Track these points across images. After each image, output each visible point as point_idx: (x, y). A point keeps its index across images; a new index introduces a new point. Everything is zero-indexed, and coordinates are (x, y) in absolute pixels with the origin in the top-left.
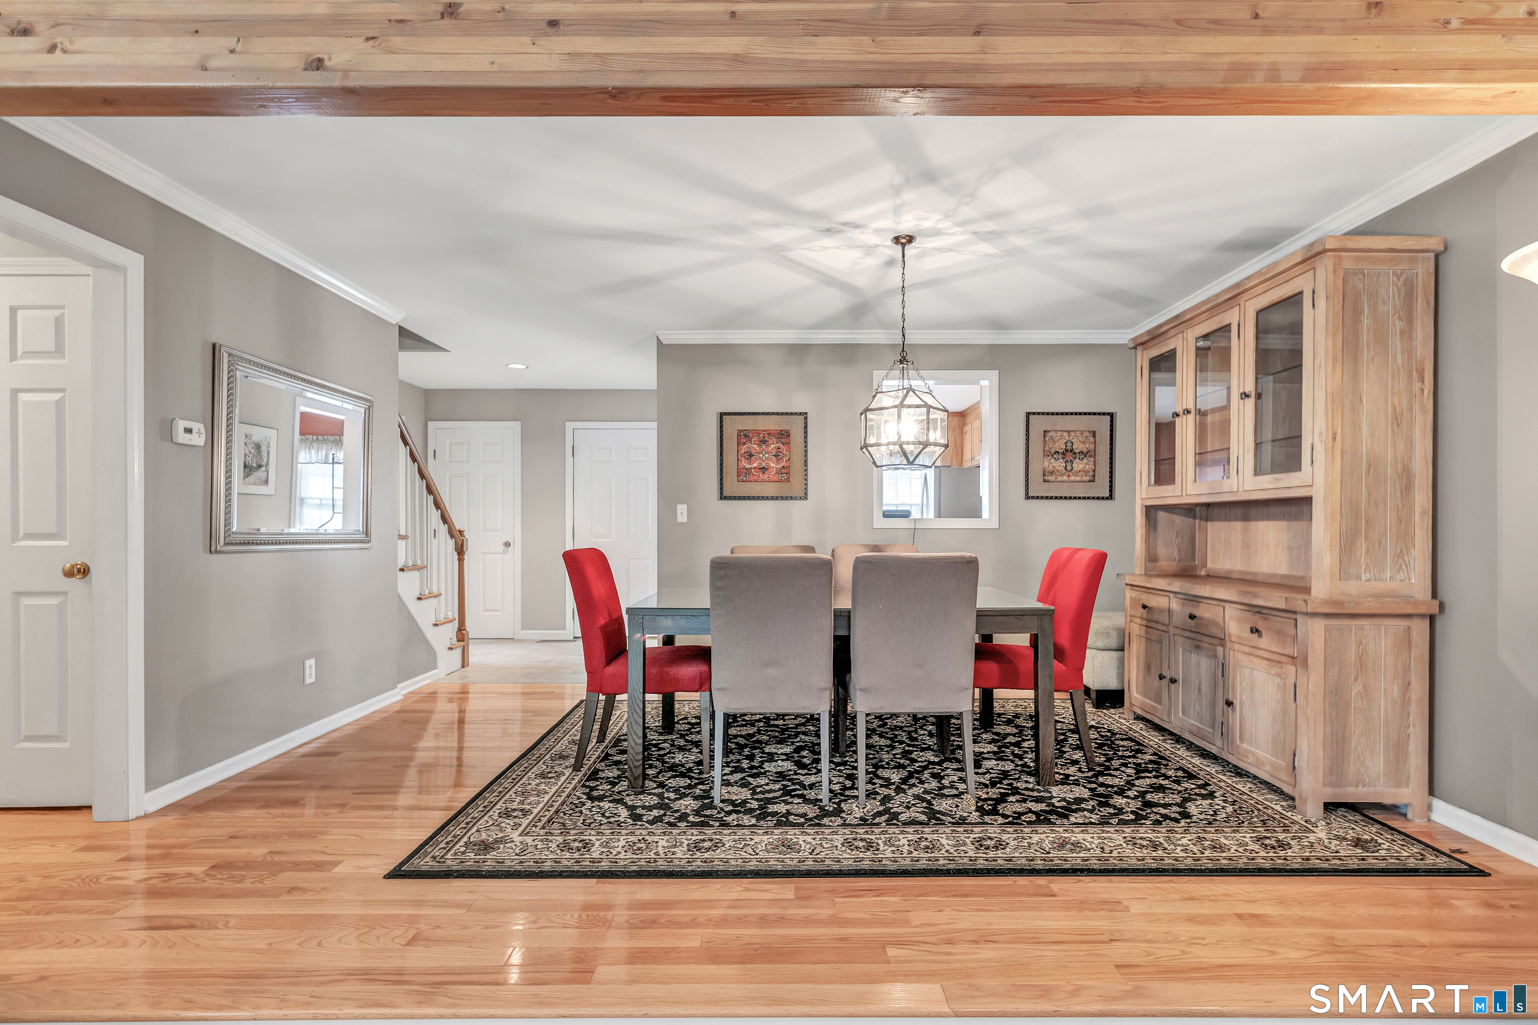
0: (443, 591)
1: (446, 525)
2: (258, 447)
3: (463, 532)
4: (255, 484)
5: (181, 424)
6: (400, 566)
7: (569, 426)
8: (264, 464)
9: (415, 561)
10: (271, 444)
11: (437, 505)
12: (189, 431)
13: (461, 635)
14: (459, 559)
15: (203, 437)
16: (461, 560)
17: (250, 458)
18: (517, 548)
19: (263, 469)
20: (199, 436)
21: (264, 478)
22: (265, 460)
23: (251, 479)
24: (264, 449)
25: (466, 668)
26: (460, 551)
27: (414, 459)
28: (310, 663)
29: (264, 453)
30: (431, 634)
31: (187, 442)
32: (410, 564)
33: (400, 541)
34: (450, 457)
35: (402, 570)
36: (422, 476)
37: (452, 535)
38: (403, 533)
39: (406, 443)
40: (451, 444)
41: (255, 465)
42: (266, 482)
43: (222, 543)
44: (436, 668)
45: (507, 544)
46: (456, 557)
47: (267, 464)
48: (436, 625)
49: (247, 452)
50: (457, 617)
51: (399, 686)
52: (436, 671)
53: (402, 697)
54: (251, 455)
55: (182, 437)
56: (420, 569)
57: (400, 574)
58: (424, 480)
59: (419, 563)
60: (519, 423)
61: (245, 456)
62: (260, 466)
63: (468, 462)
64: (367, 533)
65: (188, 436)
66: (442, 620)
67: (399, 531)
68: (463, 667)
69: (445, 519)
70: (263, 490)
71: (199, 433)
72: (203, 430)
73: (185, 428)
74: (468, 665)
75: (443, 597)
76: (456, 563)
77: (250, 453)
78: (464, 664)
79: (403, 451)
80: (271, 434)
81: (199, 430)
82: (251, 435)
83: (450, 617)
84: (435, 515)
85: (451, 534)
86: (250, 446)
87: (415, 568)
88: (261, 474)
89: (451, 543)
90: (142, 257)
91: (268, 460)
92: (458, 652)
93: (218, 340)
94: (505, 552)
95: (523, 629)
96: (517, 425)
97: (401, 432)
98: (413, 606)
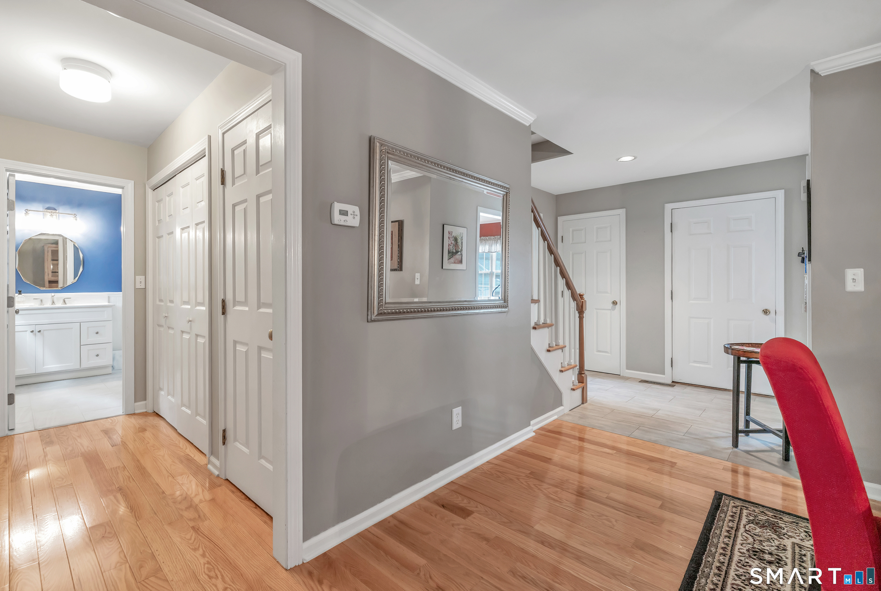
0: (567, 344)
1: (570, 290)
2: (456, 240)
3: (582, 295)
4: (455, 263)
5: (338, 207)
6: (533, 324)
7: (668, 207)
8: (460, 250)
9: (545, 319)
10: (463, 238)
11: (563, 275)
12: (344, 213)
13: (581, 378)
14: (580, 317)
15: (358, 218)
16: (581, 318)
17: (452, 247)
18: (623, 306)
19: (459, 253)
20: (354, 218)
21: (460, 259)
22: (460, 248)
23: (452, 260)
24: (459, 241)
25: (585, 405)
26: (581, 310)
27: (545, 238)
28: (457, 412)
29: (460, 244)
30: (557, 377)
31: (342, 223)
32: (542, 321)
33: (532, 305)
34: (573, 240)
35: (534, 328)
36: (551, 252)
37: (574, 299)
38: (535, 297)
39: (538, 225)
40: (573, 231)
41: (454, 251)
42: (461, 262)
43: (376, 313)
44: (562, 405)
45: (615, 303)
46: (577, 315)
47: (462, 250)
48: (561, 371)
49: (450, 243)
50: (578, 364)
51: (532, 422)
52: (561, 408)
53: (534, 434)
54: (452, 245)
55: (338, 219)
56: (550, 326)
57: (533, 331)
58: (552, 255)
59: (548, 321)
60: (624, 210)
61: (449, 246)
62: (457, 252)
63: (585, 242)
64: (505, 299)
65: (343, 218)
66: (567, 367)
67: (532, 296)
68: (583, 403)
69: (569, 285)
70: (458, 266)
71: (354, 214)
72: (358, 212)
73: (340, 210)
74: (586, 402)
75: (567, 349)
76: (577, 320)
77: (452, 243)
78: (584, 400)
79: (536, 232)
80: (463, 231)
81: (354, 212)
82: (452, 232)
83: (573, 362)
84: (561, 282)
85: (574, 295)
86: (452, 239)
87: (545, 325)
88: (458, 256)
89: (573, 304)
90: (300, 55)
91: (462, 247)
92: (579, 392)
93: (373, 133)
94: (613, 309)
95: (627, 369)
96: (622, 212)
97: (535, 216)
98: (543, 356)
